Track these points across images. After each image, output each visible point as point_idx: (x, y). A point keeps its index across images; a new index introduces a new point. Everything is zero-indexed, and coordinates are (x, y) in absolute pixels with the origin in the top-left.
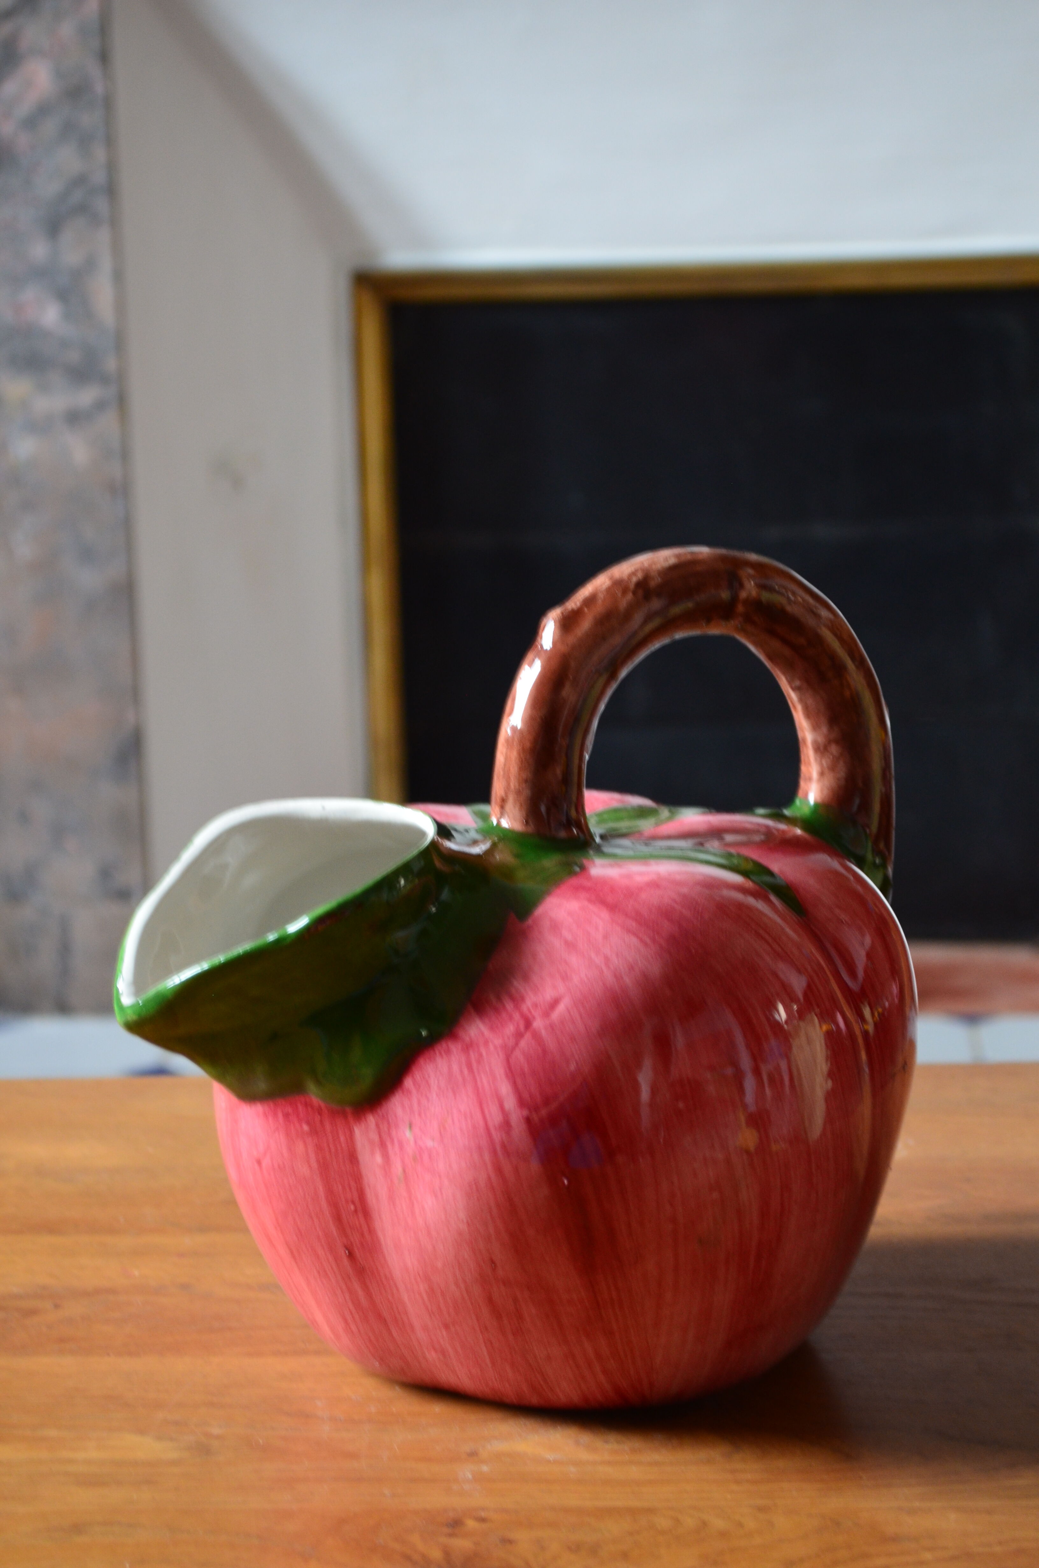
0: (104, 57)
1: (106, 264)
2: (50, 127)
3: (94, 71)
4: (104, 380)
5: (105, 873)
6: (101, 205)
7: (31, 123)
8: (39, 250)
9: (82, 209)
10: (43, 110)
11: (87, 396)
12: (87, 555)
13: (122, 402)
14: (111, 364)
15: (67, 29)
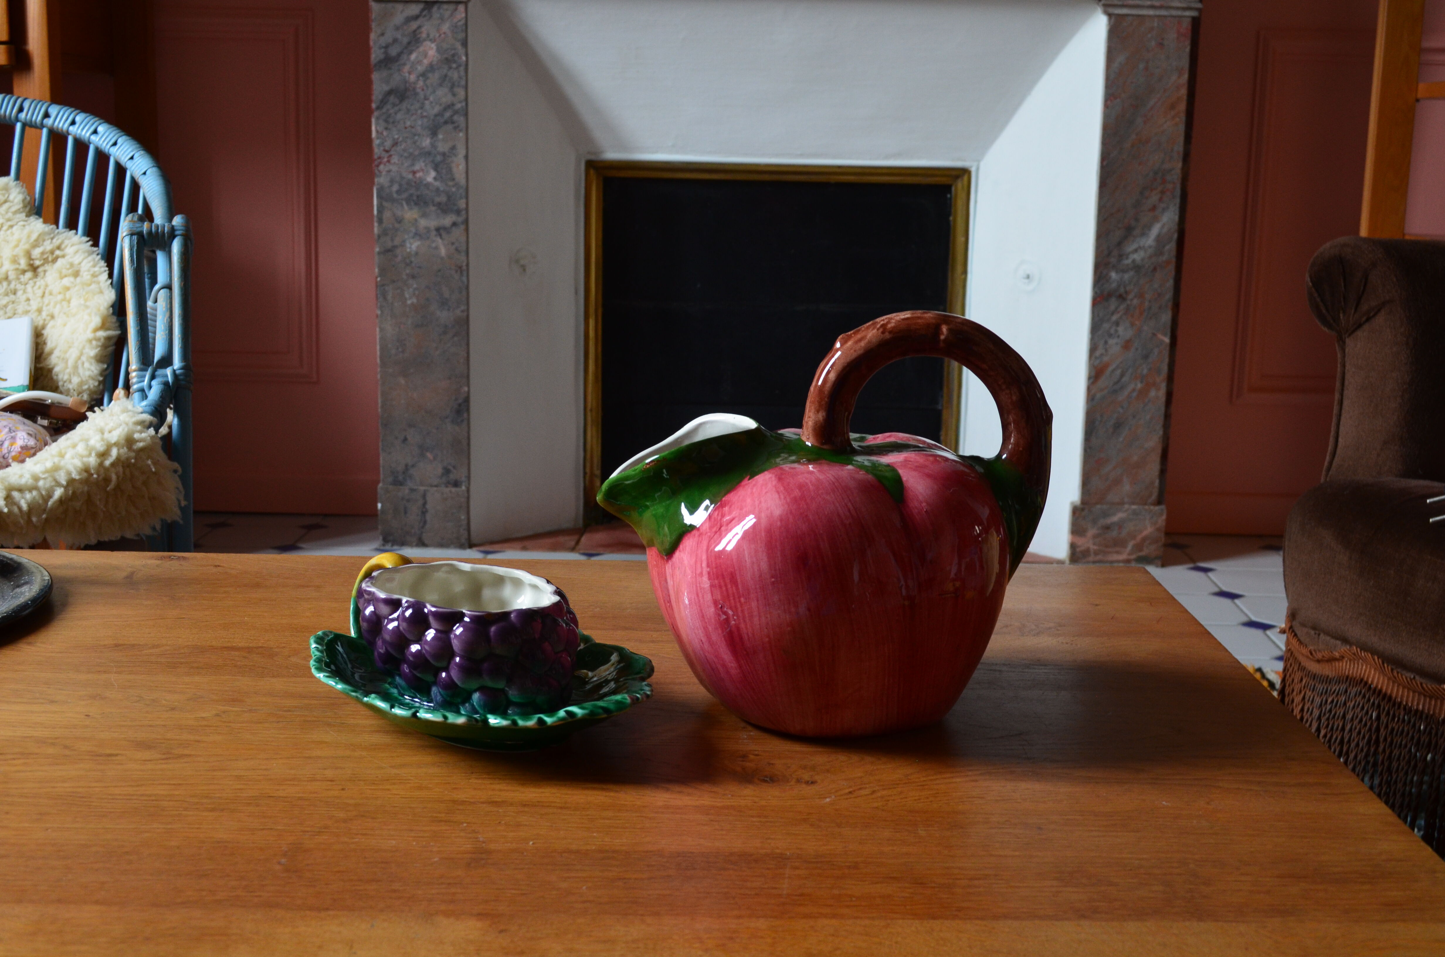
0: (465, 44)
1: (462, 152)
2: (434, 78)
3: (461, 50)
4: (458, 212)
5: (447, 471)
6: (460, 119)
7: (423, 75)
8: (426, 142)
9: (450, 121)
10: (431, 68)
11: (447, 221)
12: (444, 303)
13: (466, 222)
14: (462, 204)
15: (446, 27)
